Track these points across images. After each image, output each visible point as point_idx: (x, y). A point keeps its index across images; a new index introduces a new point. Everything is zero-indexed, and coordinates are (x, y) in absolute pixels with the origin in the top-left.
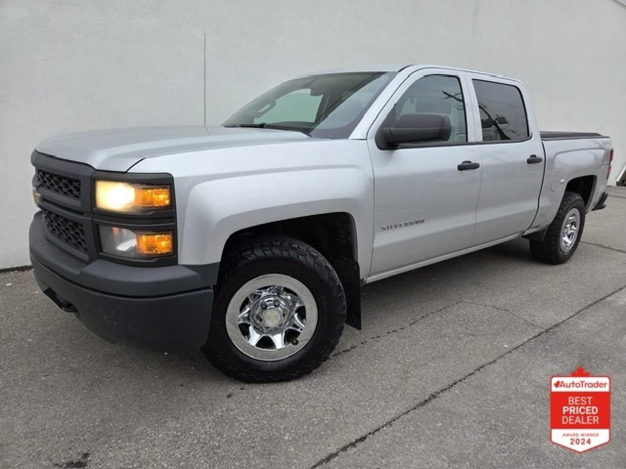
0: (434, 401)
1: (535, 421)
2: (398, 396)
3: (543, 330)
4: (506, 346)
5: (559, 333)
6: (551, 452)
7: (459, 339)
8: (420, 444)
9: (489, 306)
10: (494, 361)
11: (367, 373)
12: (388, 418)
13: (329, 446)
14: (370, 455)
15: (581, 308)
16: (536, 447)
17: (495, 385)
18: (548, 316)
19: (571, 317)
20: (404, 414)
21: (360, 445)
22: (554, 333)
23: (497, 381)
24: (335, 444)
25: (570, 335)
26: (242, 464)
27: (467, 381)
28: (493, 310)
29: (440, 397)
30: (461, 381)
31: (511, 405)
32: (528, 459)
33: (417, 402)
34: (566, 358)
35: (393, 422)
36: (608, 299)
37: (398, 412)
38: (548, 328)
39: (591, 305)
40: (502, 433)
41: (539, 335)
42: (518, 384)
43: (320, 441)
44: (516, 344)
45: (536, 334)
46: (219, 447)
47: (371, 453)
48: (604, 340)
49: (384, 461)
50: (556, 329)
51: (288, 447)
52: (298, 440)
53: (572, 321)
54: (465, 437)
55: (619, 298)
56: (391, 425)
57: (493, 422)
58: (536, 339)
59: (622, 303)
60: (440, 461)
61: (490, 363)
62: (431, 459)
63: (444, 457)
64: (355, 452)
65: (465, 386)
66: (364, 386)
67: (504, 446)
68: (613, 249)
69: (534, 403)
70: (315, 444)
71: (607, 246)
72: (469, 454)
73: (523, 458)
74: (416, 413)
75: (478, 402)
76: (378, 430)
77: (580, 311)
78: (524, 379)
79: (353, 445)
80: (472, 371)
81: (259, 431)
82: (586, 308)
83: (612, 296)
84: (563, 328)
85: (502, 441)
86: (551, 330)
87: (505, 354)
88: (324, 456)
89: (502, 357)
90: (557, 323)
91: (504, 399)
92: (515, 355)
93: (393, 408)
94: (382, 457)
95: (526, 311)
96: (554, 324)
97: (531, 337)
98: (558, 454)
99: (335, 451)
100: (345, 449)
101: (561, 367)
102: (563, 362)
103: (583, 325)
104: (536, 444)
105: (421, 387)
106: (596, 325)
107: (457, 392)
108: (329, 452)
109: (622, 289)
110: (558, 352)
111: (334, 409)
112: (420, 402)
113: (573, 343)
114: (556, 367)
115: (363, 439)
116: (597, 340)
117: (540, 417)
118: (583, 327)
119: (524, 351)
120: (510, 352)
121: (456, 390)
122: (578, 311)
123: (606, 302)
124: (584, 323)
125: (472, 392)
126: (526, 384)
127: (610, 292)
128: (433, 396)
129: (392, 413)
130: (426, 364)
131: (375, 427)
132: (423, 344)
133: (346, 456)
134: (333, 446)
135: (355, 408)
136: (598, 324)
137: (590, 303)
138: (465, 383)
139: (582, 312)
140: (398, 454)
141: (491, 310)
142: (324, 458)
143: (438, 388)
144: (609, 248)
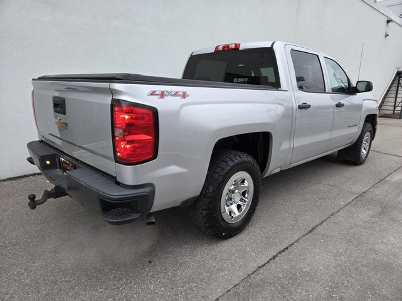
0: (315, 230)
1: (368, 237)
2: (296, 229)
3: (358, 195)
4: (342, 203)
5: (367, 196)
6: (380, 249)
7: (316, 201)
8: (316, 249)
9: (326, 184)
10: (338, 211)
11: (275, 219)
12: (296, 239)
13: (271, 252)
14: (294, 255)
15: (374, 184)
16: (372, 248)
17: (343, 222)
18: (359, 188)
19: (370, 188)
20: (302, 237)
21: (287, 251)
22: (364, 196)
23: (343, 220)
24: (274, 251)
25: (373, 197)
26: (232, 261)
27: (328, 220)
28: (329, 186)
29: (317, 229)
30: (325, 221)
31: (354, 231)
32: (371, 253)
33: (307, 231)
34: (374, 208)
35: (298, 241)
36: (386, 179)
37: (299, 236)
38: (360, 194)
39: (379, 182)
40: (354, 243)
41: (357, 197)
42: (355, 221)
43: (266, 250)
44: (347, 202)
45: (355, 197)
46: (216, 255)
47: (294, 254)
48: (391, 199)
49: (301, 257)
50: (365, 194)
51: (251, 253)
52: (254, 250)
53: (371, 190)
54: (337, 245)
55: (392, 178)
56: (298, 242)
57: (348, 238)
58: (356, 200)
59: (394, 181)
60: (329, 256)
61: (337, 212)
62: (324, 255)
63: (330, 254)
64: (286, 254)
65: (328, 223)
66: (276, 225)
67: (357, 248)
68: (381, 153)
69: (365, 229)
70: (264, 252)
71: (378, 151)
72: (342, 252)
73: (368, 253)
74: (308, 236)
75: (337, 230)
76: (293, 244)
77: (374, 185)
78: (356, 218)
79: (283, 251)
80: (329, 216)
81: (232, 247)
82: (377, 184)
83: (388, 177)
84: (368, 194)
85: (356, 246)
86: (362, 195)
87: (343, 207)
88: (271, 257)
89: (342, 209)
90: (364, 191)
91: (350, 228)
92: (348, 207)
93: (296, 234)
94: (300, 256)
95: (347, 187)
96: (363, 192)
97: (353, 199)
98: (384, 250)
99: (275, 254)
100: (280, 253)
101: (373, 212)
102: (373, 210)
103: (378, 191)
104: (372, 246)
105: (306, 224)
106: (384, 192)
107: (325, 226)
108: (272, 255)
109: (392, 173)
110: (369, 205)
111: (266, 236)
112: (308, 231)
113: (375, 201)
114: (370, 212)
115: (287, 248)
116: (387, 199)
117: (370, 235)
118: (378, 193)
119: (352, 206)
120: (345, 206)
121: (324, 225)
122: (373, 185)
123: (386, 180)
124: (377, 191)
125: (333, 225)
126: (358, 221)
127: (387, 175)
128: (313, 228)
129: (296, 237)
130: (304, 214)
131: (290, 243)
132: (299, 205)
133: (282, 256)
134: (273, 252)
135: (276, 235)
136: (385, 191)
137: (378, 181)
138: (327, 222)
139: (375, 186)
140: (307, 254)
141: (328, 186)
142: (271, 258)
143: (314, 224)
144: (379, 152)
